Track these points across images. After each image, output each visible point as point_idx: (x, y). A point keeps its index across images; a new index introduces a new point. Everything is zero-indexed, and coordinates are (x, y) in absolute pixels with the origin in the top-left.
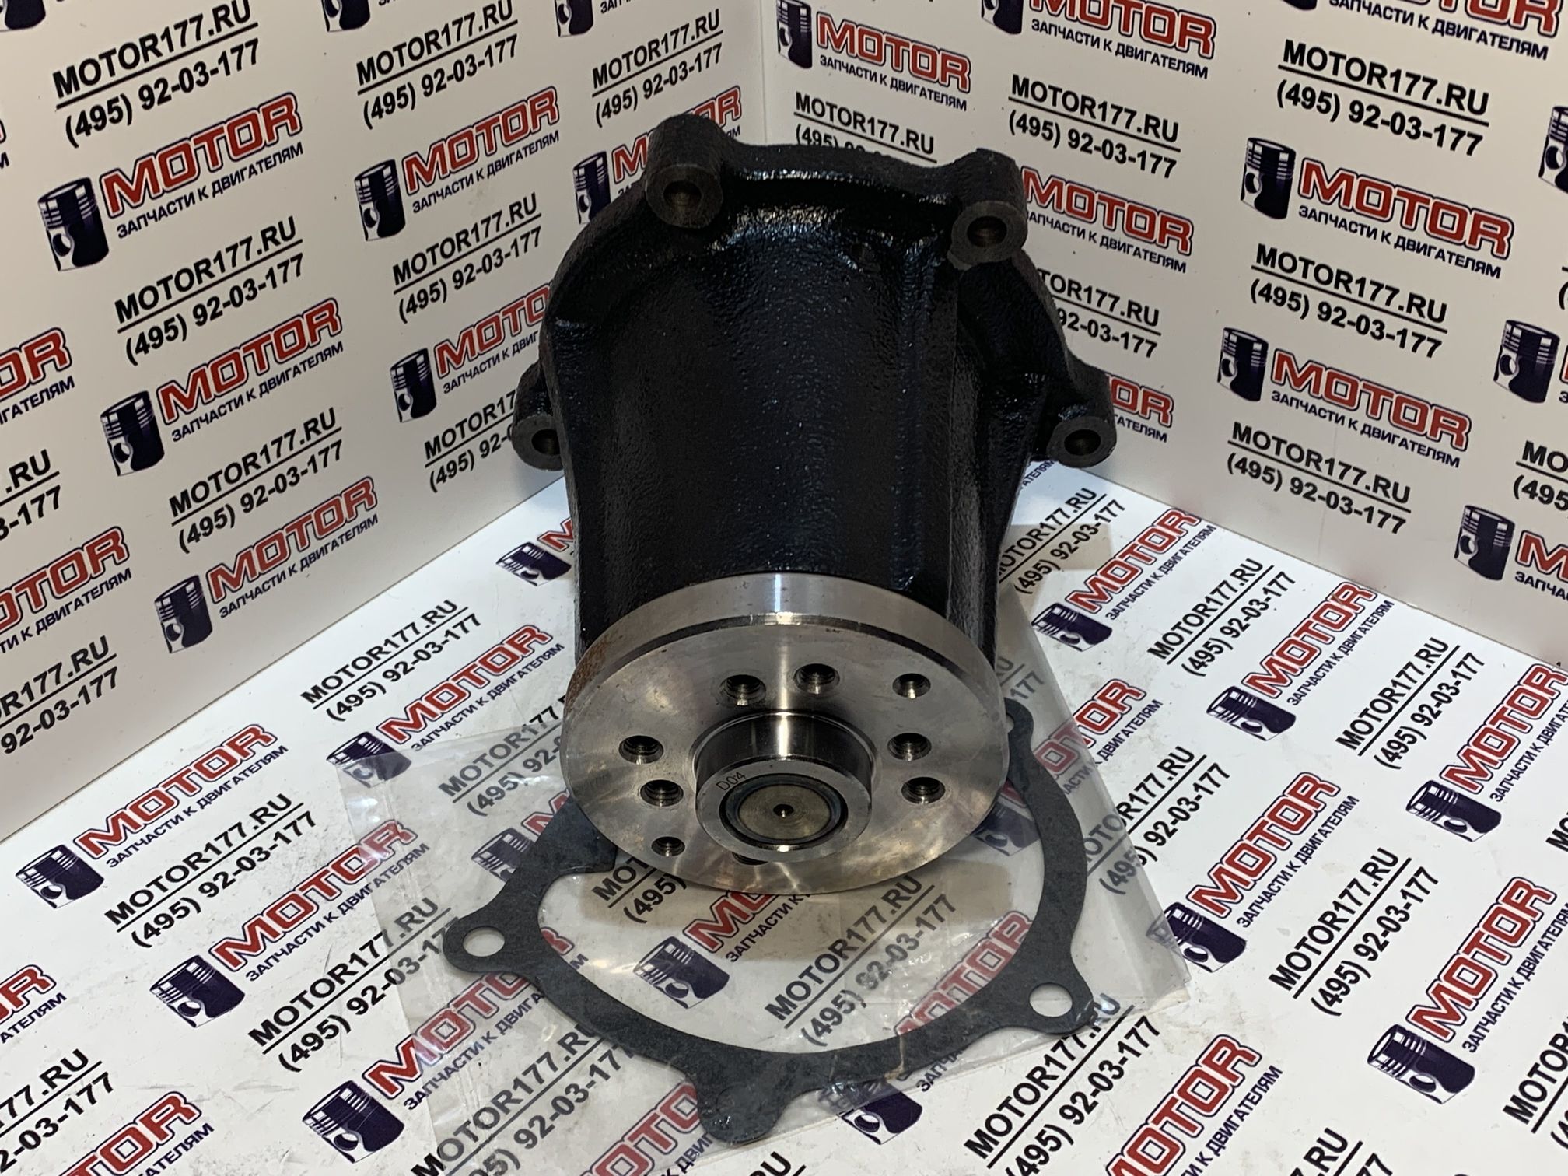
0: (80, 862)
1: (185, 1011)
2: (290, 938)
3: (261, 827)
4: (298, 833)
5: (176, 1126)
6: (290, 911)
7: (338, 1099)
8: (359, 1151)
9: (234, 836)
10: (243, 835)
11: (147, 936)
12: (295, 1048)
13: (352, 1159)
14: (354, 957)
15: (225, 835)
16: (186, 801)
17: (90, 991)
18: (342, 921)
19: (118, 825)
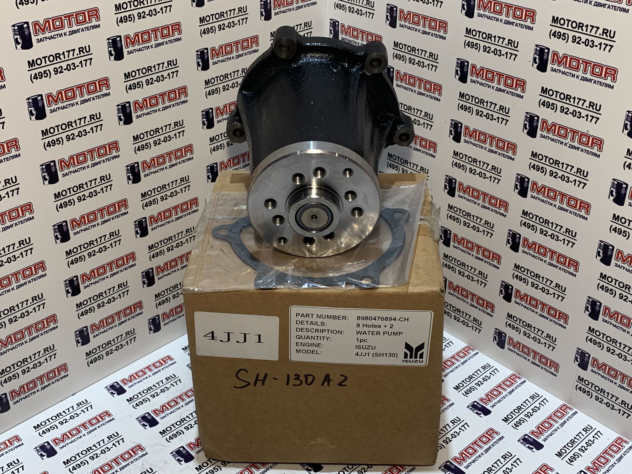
0: (121, 386)
1: (144, 425)
2: (172, 410)
3: (168, 382)
4: (177, 384)
5: (139, 452)
6: (173, 404)
7: (179, 450)
8: (183, 462)
9: (160, 383)
10: (163, 383)
11: (136, 406)
12: (170, 437)
13: (181, 464)
14: (187, 416)
15: (158, 383)
16: (149, 373)
17: (121, 418)
18: (185, 407)
19: (132, 378)
